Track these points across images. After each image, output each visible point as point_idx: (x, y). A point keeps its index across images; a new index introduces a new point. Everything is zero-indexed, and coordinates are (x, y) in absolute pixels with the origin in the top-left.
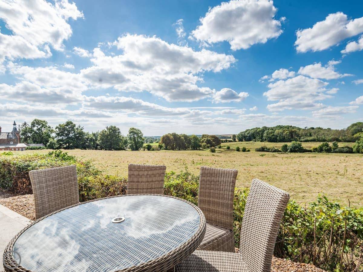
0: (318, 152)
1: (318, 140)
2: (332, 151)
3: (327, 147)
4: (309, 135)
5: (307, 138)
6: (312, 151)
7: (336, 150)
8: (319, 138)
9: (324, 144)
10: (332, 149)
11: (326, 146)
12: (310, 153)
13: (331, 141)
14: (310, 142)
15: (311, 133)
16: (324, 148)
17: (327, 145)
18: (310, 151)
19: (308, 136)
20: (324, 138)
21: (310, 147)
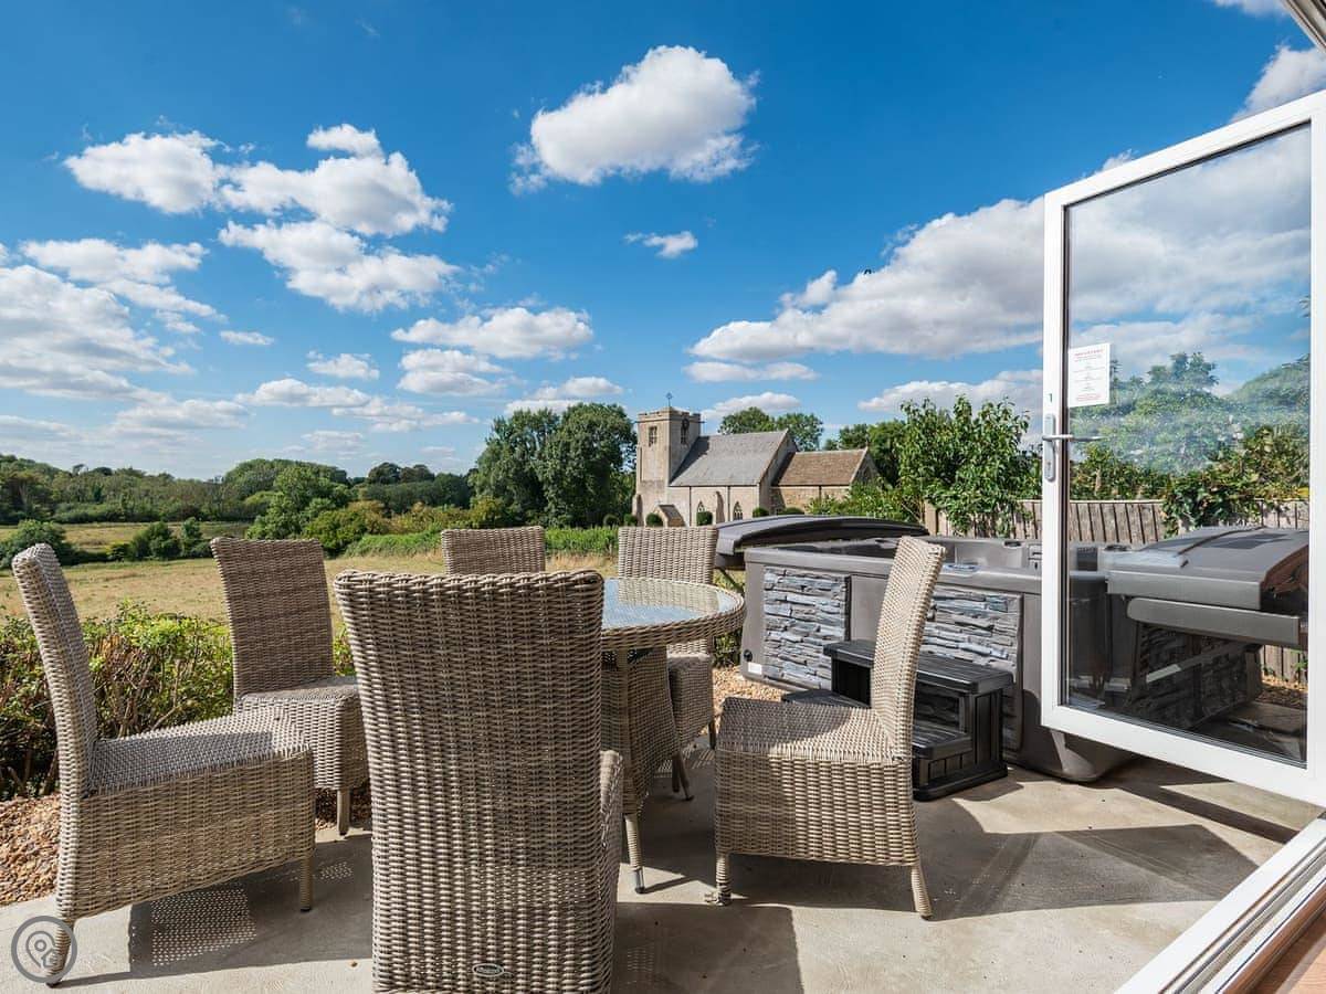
0: (133, 561)
1: (125, 514)
2: (182, 554)
3: (166, 539)
4: (90, 494)
5: (86, 508)
6: (110, 557)
7: (193, 549)
8: (132, 509)
9: (152, 529)
10: (183, 547)
11: (161, 538)
12: (102, 564)
13: (173, 518)
14: (95, 524)
15: (100, 490)
16: (153, 544)
17: (166, 534)
18: (102, 558)
19: (88, 501)
20: (149, 506)
21: (96, 544)
